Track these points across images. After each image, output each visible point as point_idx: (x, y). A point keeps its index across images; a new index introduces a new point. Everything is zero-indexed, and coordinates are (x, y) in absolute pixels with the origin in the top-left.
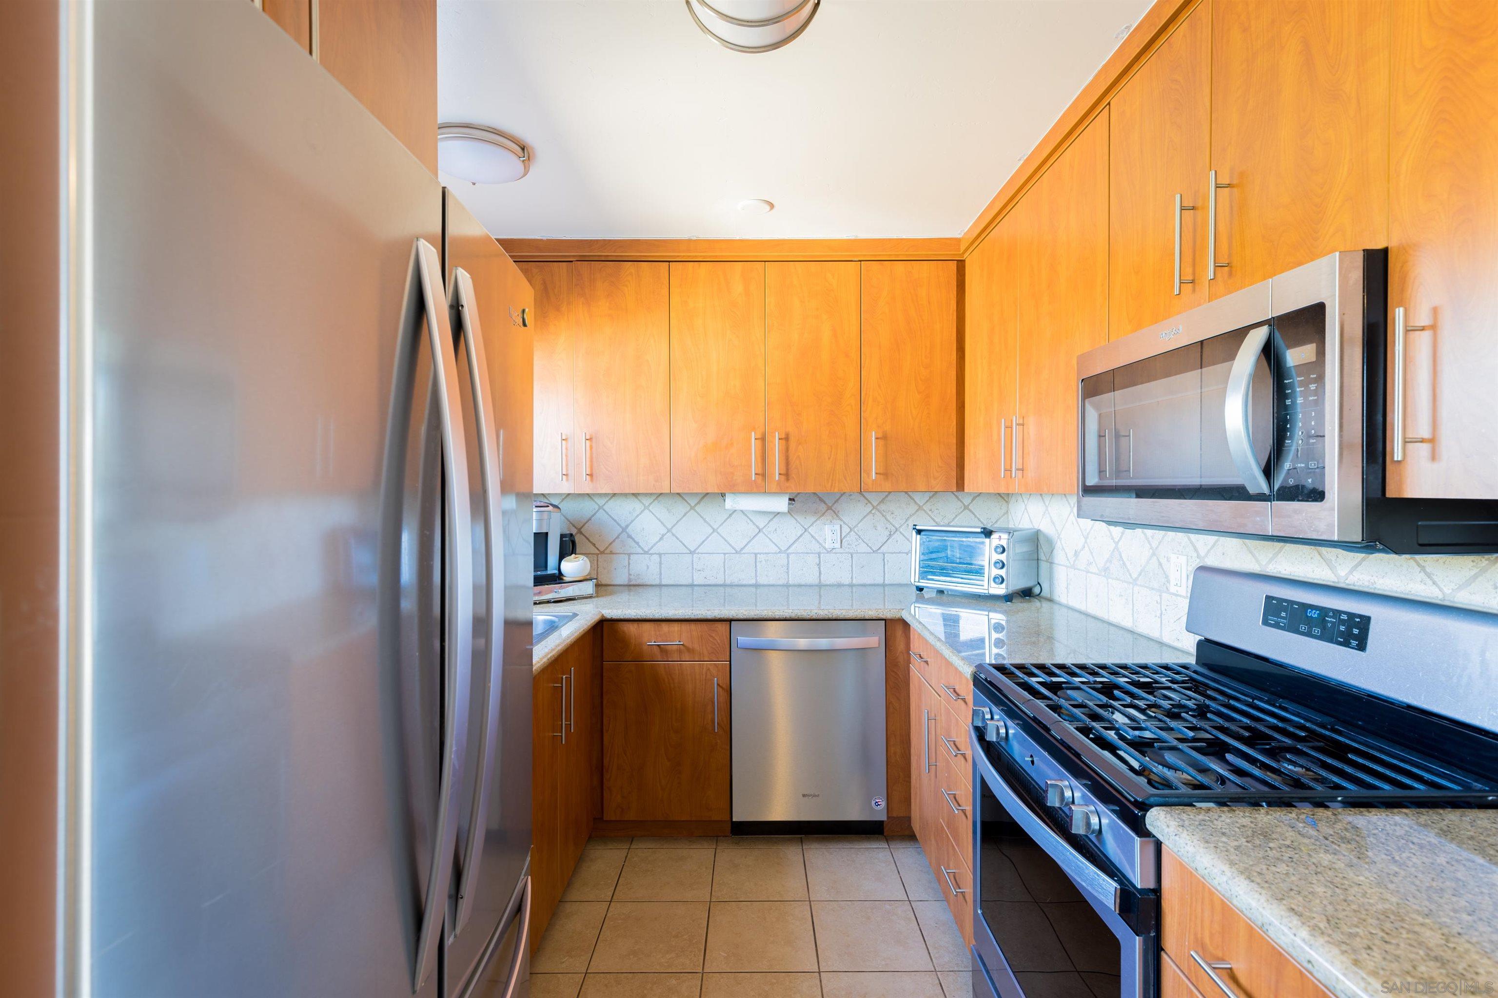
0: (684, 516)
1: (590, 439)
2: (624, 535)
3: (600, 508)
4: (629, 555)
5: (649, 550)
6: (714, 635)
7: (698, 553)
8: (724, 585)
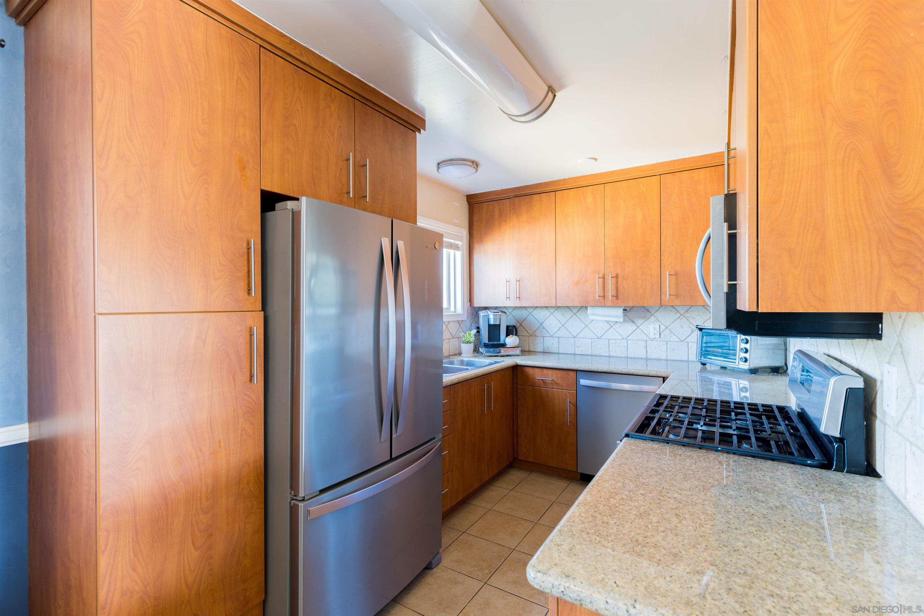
0: (570, 318)
1: (519, 281)
2: (541, 327)
3: (530, 313)
4: (544, 337)
5: (553, 335)
6: (568, 377)
7: (578, 338)
8: (591, 355)
